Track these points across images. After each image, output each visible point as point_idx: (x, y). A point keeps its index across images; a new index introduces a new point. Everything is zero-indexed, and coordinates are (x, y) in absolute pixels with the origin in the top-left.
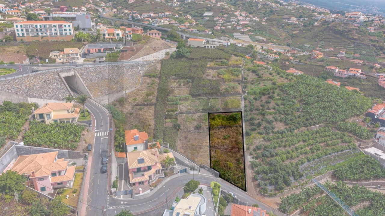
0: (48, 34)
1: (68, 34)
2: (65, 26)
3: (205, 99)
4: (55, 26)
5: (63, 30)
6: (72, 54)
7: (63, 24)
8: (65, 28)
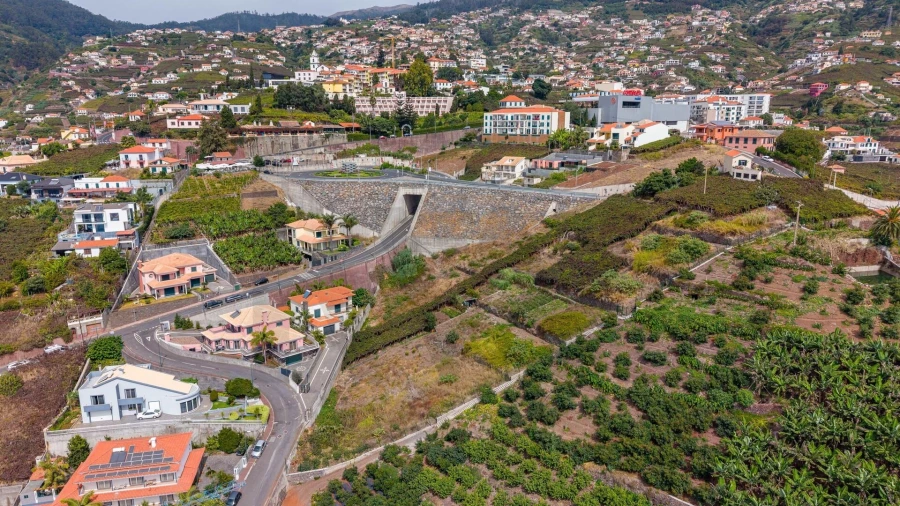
0: (518, 132)
1: (545, 132)
2: (543, 117)
3: (551, 294)
4: (529, 118)
5: (538, 124)
6: (507, 167)
7: (541, 114)
8: (541, 121)
